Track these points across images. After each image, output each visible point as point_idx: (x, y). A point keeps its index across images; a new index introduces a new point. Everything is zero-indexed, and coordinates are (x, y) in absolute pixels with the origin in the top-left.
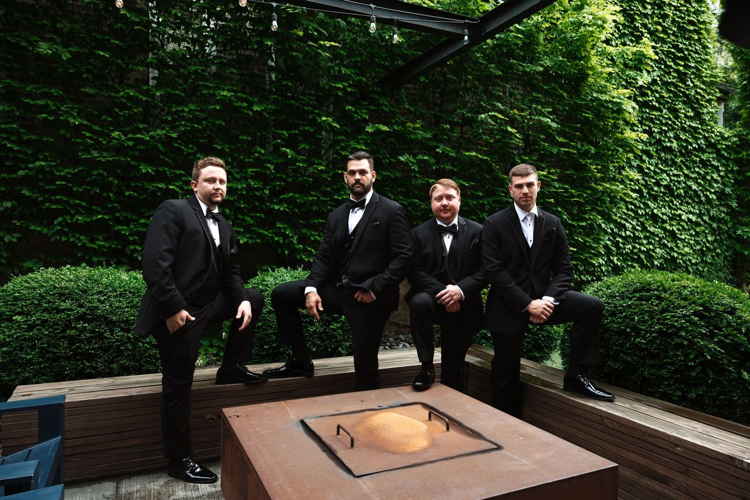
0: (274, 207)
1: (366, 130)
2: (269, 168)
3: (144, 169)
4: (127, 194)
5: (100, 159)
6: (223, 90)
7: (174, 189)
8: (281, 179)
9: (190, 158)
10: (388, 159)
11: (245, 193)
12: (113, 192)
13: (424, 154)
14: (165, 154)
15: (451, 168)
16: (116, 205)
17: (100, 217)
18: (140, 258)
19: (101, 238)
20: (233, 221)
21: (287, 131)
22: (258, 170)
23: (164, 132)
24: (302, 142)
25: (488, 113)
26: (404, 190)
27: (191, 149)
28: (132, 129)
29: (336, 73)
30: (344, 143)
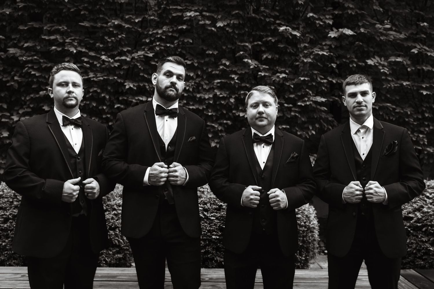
1: (329, 35)
2: (233, 79)
3: (129, 85)
4: (116, 107)
5: (95, 79)
6: (191, 11)
8: (246, 88)
10: (356, 63)
11: (211, 102)
12: (106, 105)
14: (144, 71)
16: (109, 116)
22: (223, 81)
23: (143, 52)
24: (264, 52)
28: (119, 52)
30: (308, 51)
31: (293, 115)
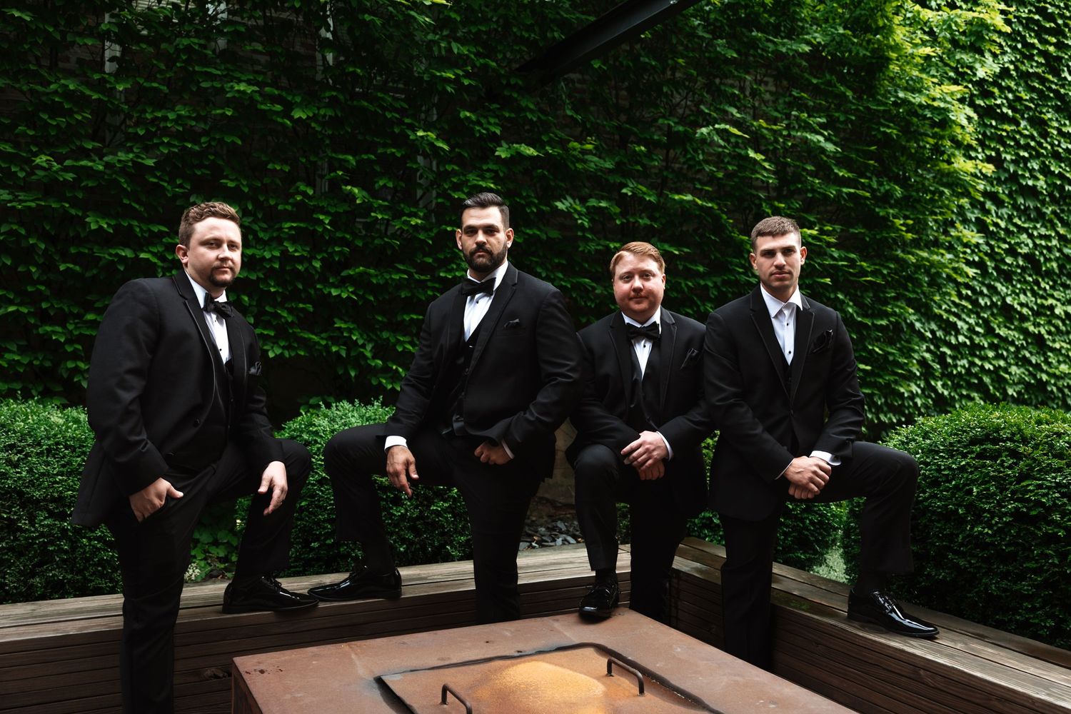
0: (330, 293)
1: (497, 153)
2: (322, 222)
3: (94, 222)
4: (62, 268)
5: (14, 204)
6: (239, 81)
7: (148, 260)
8: (343, 242)
9: (178, 203)
10: (536, 206)
11: (277, 266)
12: (36, 264)
13: (601, 198)
14: (133, 196)
15: (648, 222)
16: (43, 288)
17: (11, 309)
18: (85, 384)
19: (14, 348)
20: (256, 317)
21: (354, 156)
22: (302, 225)
23: (131, 156)
24: (382, 175)
25: (713, 126)
26: (564, 262)
27: (181, 186)
28: (72, 150)
29: (443, 53)
30: (457, 178)
31: (430, 296)
